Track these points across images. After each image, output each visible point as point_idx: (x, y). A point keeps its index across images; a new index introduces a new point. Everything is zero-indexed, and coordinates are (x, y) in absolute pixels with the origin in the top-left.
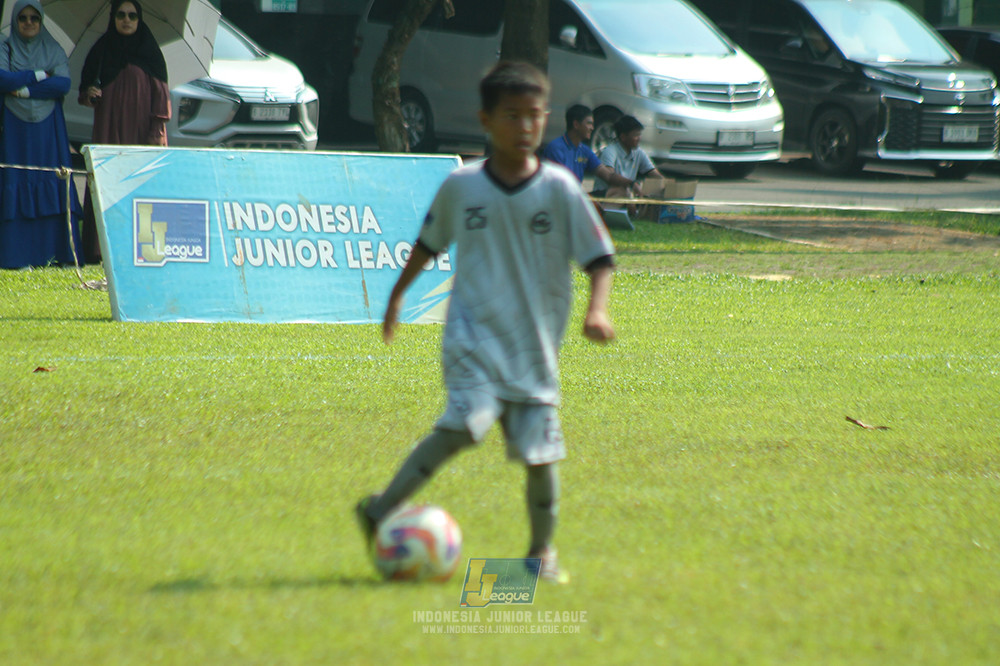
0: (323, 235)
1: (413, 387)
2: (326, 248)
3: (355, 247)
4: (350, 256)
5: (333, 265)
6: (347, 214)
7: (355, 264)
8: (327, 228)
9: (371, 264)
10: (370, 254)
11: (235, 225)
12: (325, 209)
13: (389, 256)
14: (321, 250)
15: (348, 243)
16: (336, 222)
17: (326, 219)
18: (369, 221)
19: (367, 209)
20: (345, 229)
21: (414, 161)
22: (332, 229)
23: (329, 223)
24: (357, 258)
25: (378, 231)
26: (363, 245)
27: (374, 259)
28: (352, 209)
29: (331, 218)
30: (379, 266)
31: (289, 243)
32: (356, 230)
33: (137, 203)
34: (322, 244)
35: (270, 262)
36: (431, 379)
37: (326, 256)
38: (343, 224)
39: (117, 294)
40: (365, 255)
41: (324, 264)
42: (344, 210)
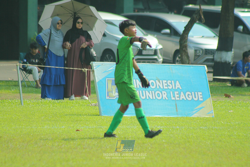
0: (164, 90)
1: (191, 137)
2: (164, 94)
3: (174, 93)
4: (172, 96)
5: (167, 99)
6: (171, 83)
7: (173, 99)
8: (165, 87)
9: (178, 99)
10: (178, 96)
11: (137, 86)
12: (164, 81)
13: (184, 96)
14: (163, 94)
15: (171, 92)
16: (168, 86)
17: (165, 85)
18: (178, 85)
19: (177, 81)
20: (170, 88)
21: (192, 67)
22: (167, 88)
23: (166, 86)
24: (174, 97)
25: (181, 88)
26: (176, 93)
27: (179, 97)
28: (173, 81)
29: (166, 84)
30: (181, 99)
31: (153, 92)
32: (174, 88)
33: (107, 79)
34: (163, 92)
35: (148, 98)
36: (197, 134)
37: (165, 96)
38: (170, 86)
39: (101, 108)
40: (176, 96)
41: (164, 98)
42: (170, 82)
